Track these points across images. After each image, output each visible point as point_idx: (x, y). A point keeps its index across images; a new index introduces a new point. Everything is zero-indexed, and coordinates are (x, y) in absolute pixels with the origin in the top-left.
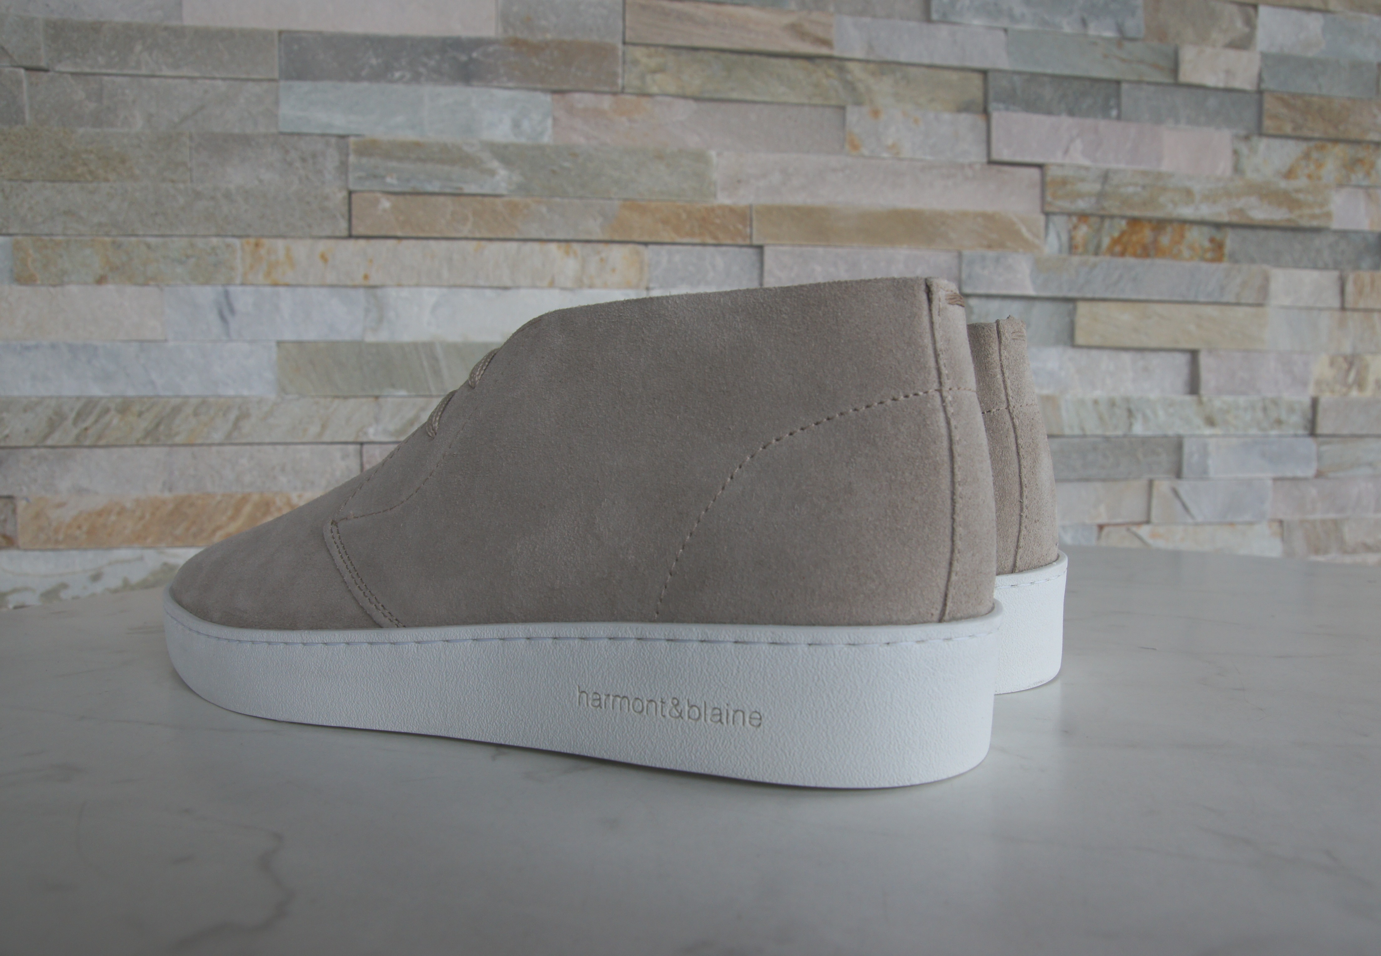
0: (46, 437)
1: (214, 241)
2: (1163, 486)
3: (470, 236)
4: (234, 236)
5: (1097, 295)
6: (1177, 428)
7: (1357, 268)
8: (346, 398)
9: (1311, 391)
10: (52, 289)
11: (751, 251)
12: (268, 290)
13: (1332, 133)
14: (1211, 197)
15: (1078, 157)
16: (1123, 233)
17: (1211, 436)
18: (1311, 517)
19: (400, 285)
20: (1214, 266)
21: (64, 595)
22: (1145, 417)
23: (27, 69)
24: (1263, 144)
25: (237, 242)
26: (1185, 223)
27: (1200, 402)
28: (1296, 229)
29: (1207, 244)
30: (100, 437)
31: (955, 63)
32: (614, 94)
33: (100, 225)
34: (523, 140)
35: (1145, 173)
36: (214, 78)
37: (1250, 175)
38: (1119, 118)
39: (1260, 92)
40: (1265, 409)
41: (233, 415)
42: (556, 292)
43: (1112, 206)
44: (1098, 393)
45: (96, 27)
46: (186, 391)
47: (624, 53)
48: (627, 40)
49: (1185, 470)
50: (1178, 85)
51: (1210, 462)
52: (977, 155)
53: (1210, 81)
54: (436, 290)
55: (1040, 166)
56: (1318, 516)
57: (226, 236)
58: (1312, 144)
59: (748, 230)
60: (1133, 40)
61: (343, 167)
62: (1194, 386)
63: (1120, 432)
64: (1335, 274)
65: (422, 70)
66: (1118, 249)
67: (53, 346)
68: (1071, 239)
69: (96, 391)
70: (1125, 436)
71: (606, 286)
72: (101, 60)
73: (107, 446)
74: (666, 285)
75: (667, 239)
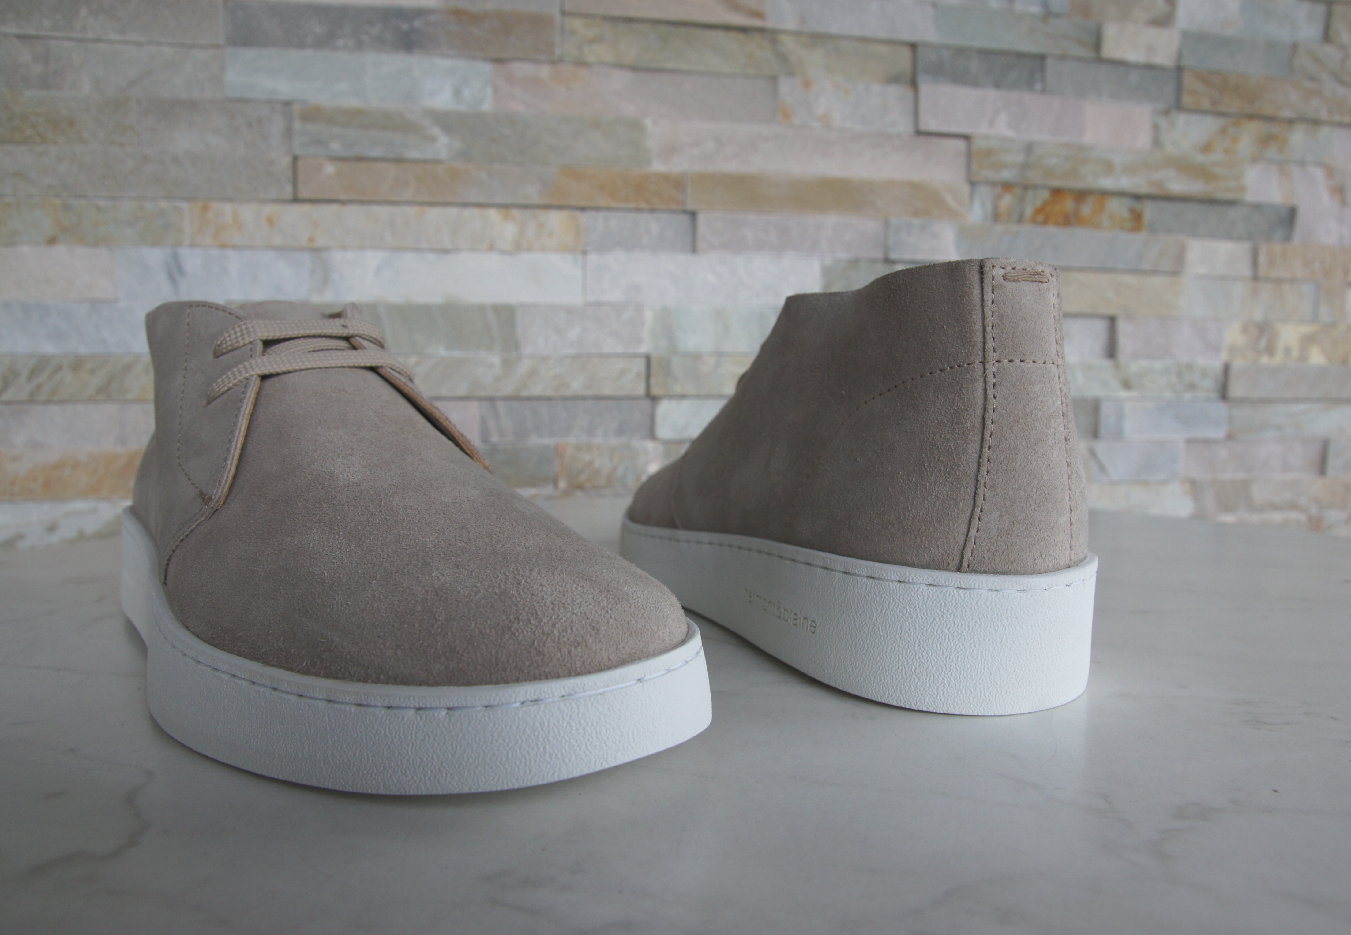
0: (2, 392)
1: (163, 204)
2: (1080, 446)
3: (412, 200)
4: (182, 199)
6: (1094, 391)
7: (1269, 239)
9: (1224, 356)
11: (684, 217)
12: (215, 252)
13: (1247, 109)
14: (1130, 170)
15: (1003, 128)
16: (1045, 204)
17: (1127, 399)
18: (1221, 477)
19: (344, 248)
20: (1132, 236)
21: (21, 545)
24: (1181, 119)
25: (185, 206)
26: (1105, 194)
28: (1212, 202)
29: (1126, 214)
30: (53, 394)
31: (884, 36)
32: (552, 63)
33: (50, 186)
34: (463, 108)
35: (1067, 146)
36: (160, 44)
37: (1170, 149)
38: (1044, 91)
39: (1179, 69)
40: (1180, 374)
42: (495, 256)
43: (1035, 177)
47: (562, 24)
48: (566, 10)
49: (1102, 431)
50: (1100, 60)
51: (1126, 424)
52: (904, 126)
53: (1132, 57)
54: (380, 254)
55: (966, 137)
56: (1228, 476)
57: (175, 199)
58: (1228, 120)
59: (681, 196)
60: (1058, 16)
61: (288, 133)
62: (1111, 351)
64: (1247, 246)
65: (365, 38)
66: (1040, 218)
67: (7, 305)
68: (995, 208)
69: (49, 348)
71: (543, 249)
72: (46, 23)
73: (62, 402)
74: (602, 249)
75: (603, 204)
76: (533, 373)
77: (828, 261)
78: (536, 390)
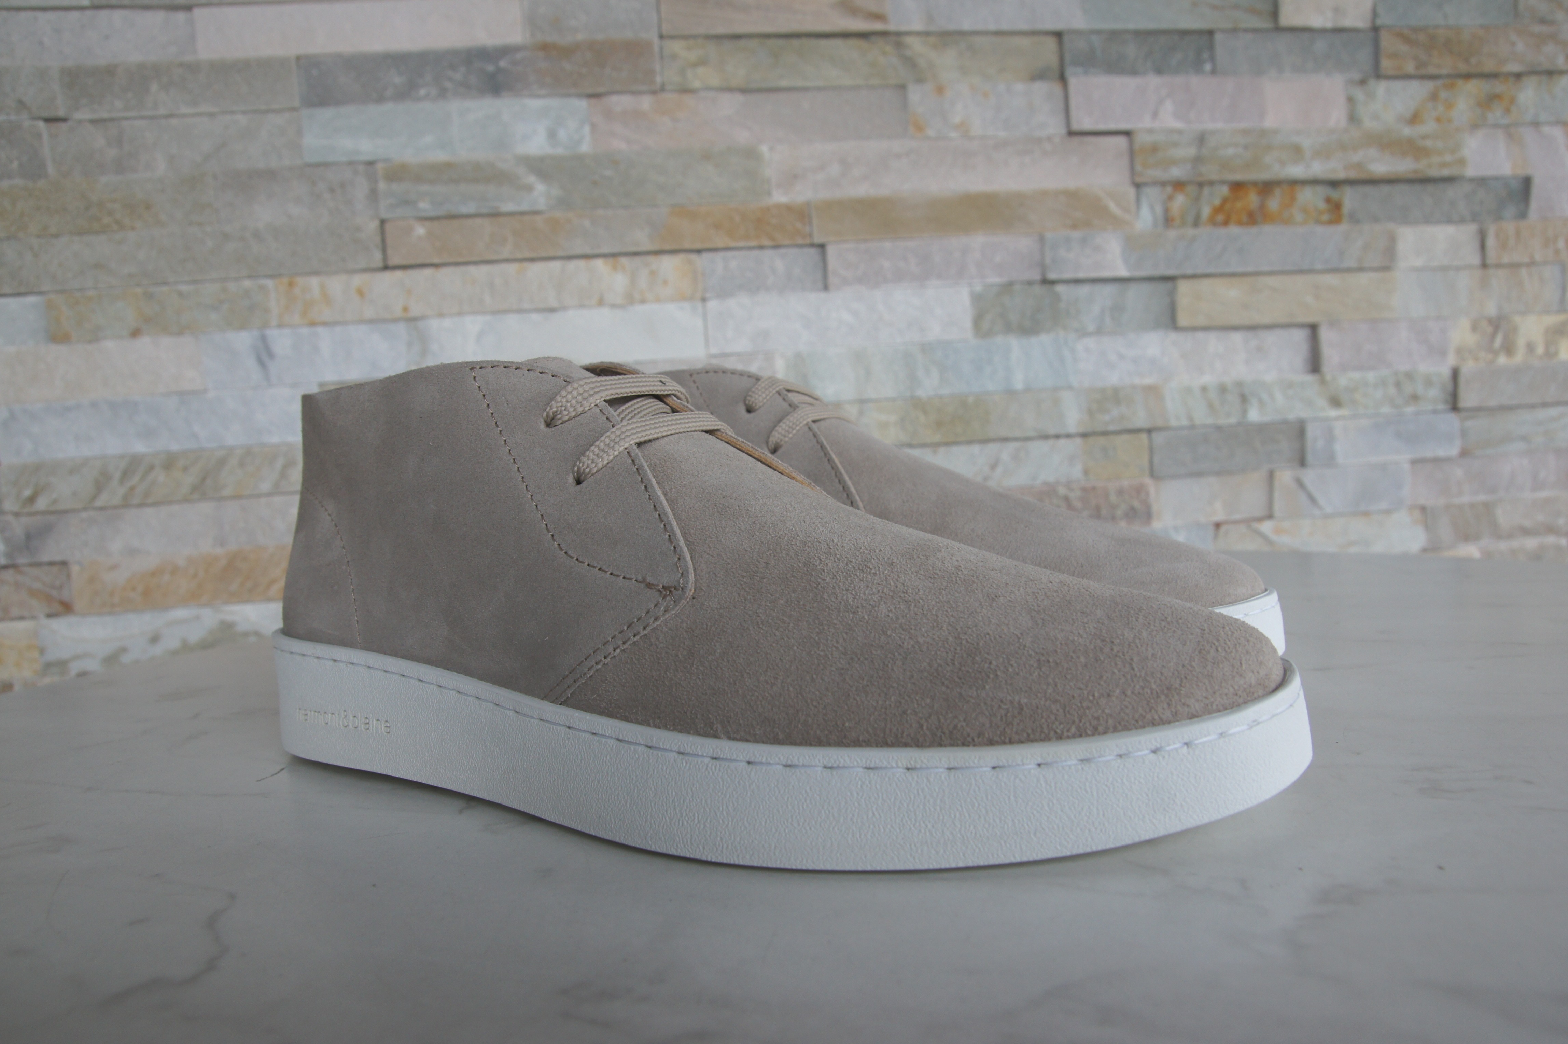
0: (94, 497)
1: (247, 283)
2: (1285, 476)
3: (511, 257)
4: (266, 276)
5: (1200, 271)
6: (1298, 412)
7: (1498, 217)
9: (1452, 360)
10: (87, 346)
11: (813, 251)
12: (305, 331)
13: (1463, 67)
14: (1323, 153)
15: (1168, 119)
16: (1225, 201)
17: (1337, 418)
18: (1457, 501)
19: (441, 315)
20: (1331, 229)
21: (126, 659)
22: (1261, 402)
23: (48, 120)
24: (1381, 88)
25: (270, 283)
26: (1294, 183)
27: (1323, 382)
28: (1425, 181)
29: (1322, 205)
30: (147, 496)
31: (1023, 26)
32: (654, 92)
33: (130, 275)
34: (560, 151)
35: (1246, 132)
36: (232, 112)
37: (1369, 124)
38: (1214, 72)
39: (1375, 29)
40: (1398, 385)
41: (279, 463)
42: (605, 311)
43: (1210, 172)
44: (1207, 379)
45: (110, 71)
46: (230, 441)
47: (661, 49)
48: (664, 33)
49: (1310, 457)
50: (1279, 29)
51: (1338, 447)
52: (1054, 127)
53: (1317, 21)
54: (480, 318)
55: (1127, 133)
56: (1465, 499)
57: (258, 277)
58: (1439, 83)
59: (808, 228)
61: (373, 195)
62: (1315, 364)
63: (1233, 420)
64: (1472, 228)
65: (448, 85)
66: (1220, 218)
67: (94, 405)
68: (1167, 211)
69: (140, 447)
70: (1239, 423)
71: (658, 300)
72: (118, 104)
73: (155, 504)
74: (723, 294)
75: (721, 244)
77: (978, 288)
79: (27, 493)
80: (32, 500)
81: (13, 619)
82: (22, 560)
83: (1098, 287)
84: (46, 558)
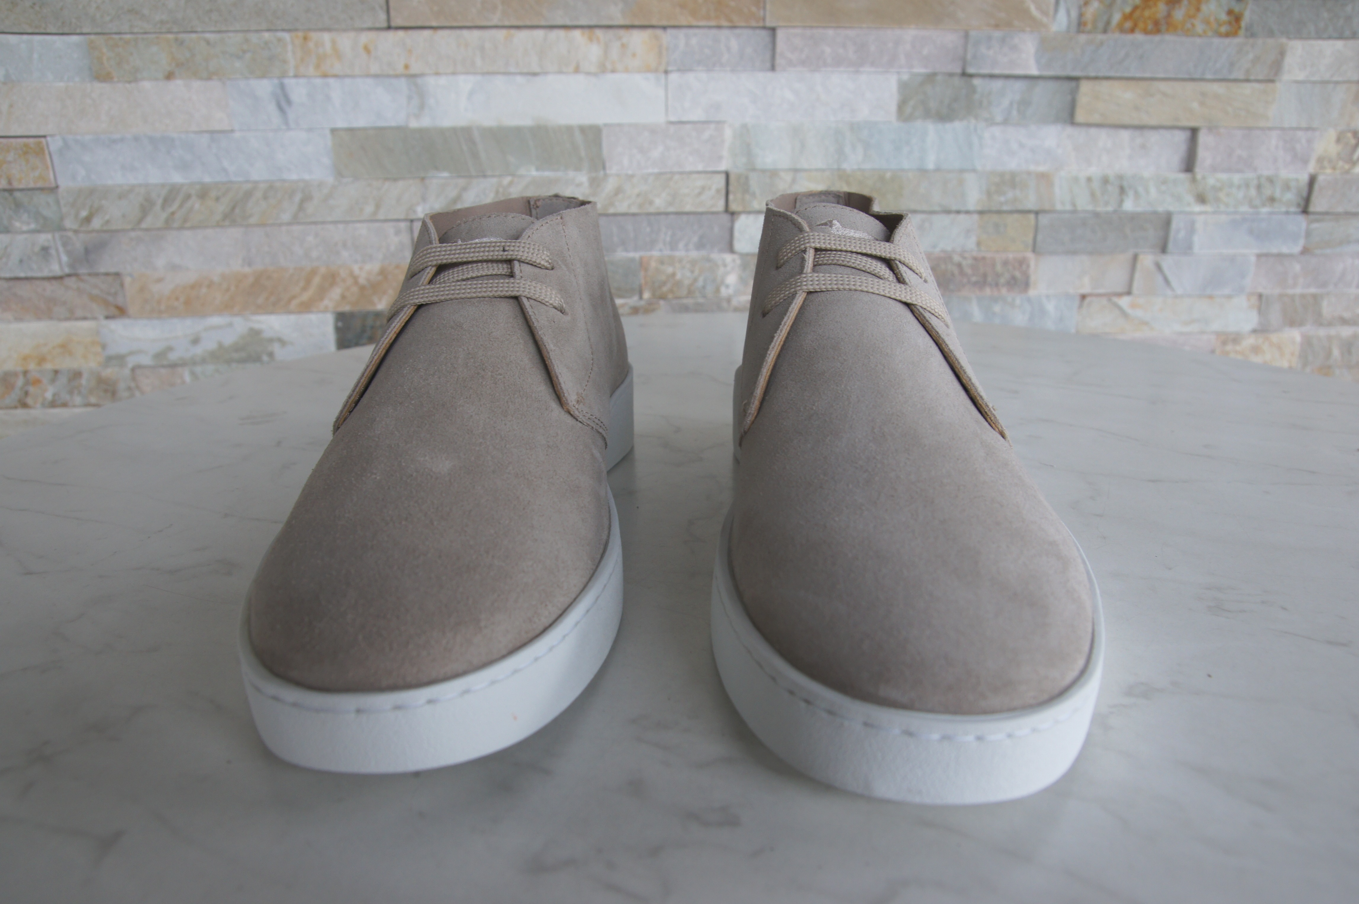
0: (141, 220)
1: (267, 35)
2: (1147, 260)
3: (500, 24)
4: (283, 30)
5: (1101, 74)
6: (1167, 205)
8: (395, 180)
9: (1311, 168)
10: (128, 85)
11: (764, 33)
12: (318, 81)
16: (1135, 9)
17: (1200, 213)
18: (1290, 291)
19: (437, 74)
21: (172, 356)
22: (1137, 194)
25: (286, 36)
27: (1194, 180)
29: (1223, 18)
30: (185, 220)
33: (162, 22)
40: (1259, 187)
41: (298, 198)
42: (581, 78)
44: (1094, 171)
46: (255, 176)
49: (1171, 245)
51: (1196, 239)
54: (471, 78)
56: (1298, 291)
57: (276, 30)
59: (762, 13)
62: (1189, 165)
63: (1110, 209)
66: (1128, 25)
67: (136, 139)
68: (1081, 15)
69: (177, 178)
70: (1115, 212)
71: (627, 70)
73: (192, 228)
74: (683, 69)
75: (684, 23)
76: (618, 191)
77: (905, 77)
78: (622, 207)
79: (84, 214)
80: (88, 219)
81: (77, 319)
82: (83, 271)
83: (1011, 82)
84: (102, 270)
